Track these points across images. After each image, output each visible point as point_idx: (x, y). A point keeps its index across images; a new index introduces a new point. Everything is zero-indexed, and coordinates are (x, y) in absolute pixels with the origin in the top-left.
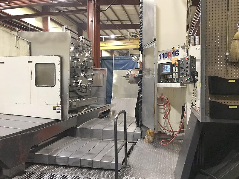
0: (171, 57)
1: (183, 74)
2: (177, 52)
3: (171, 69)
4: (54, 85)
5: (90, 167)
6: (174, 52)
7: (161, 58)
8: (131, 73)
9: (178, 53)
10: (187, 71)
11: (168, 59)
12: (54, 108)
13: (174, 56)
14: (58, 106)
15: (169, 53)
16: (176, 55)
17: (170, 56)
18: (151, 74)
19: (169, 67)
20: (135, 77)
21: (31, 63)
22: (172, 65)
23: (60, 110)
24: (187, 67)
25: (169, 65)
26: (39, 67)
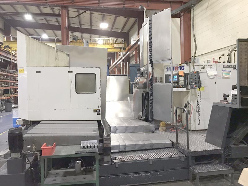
0: (178, 70)
1: (192, 82)
2: (183, 67)
3: (178, 78)
4: (95, 91)
6: (180, 67)
7: (168, 70)
8: (140, 81)
10: (196, 81)
12: (95, 111)
13: (180, 70)
14: (99, 109)
15: (175, 67)
16: (182, 69)
17: (176, 70)
18: (158, 81)
19: (176, 77)
20: (143, 84)
21: (71, 73)
22: (179, 76)
23: (100, 112)
24: (196, 78)
25: (176, 76)
26: (79, 77)
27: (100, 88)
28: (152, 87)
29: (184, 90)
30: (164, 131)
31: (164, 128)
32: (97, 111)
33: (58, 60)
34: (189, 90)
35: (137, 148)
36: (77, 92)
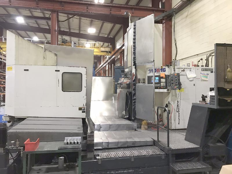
0: (159, 72)
1: (172, 84)
2: (164, 69)
3: (160, 80)
4: (80, 90)
5: (133, 146)
6: (162, 69)
7: (150, 72)
8: (124, 81)
9: (165, 71)
10: (176, 82)
11: (157, 73)
12: (80, 109)
13: (162, 72)
14: (84, 107)
15: (157, 69)
16: (163, 72)
17: (158, 72)
18: (141, 82)
19: (157, 78)
20: (127, 84)
21: (58, 72)
22: (160, 78)
23: (85, 111)
24: (176, 80)
25: (158, 78)
26: (66, 76)
27: (85, 87)
28: (135, 88)
29: (165, 90)
30: (146, 129)
31: (146, 127)
32: (82, 109)
33: (46, 59)
34: (170, 91)
35: (119, 146)
36: (63, 90)
